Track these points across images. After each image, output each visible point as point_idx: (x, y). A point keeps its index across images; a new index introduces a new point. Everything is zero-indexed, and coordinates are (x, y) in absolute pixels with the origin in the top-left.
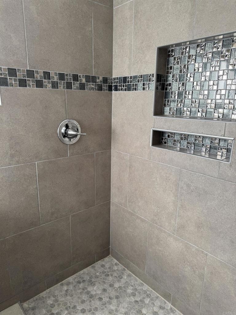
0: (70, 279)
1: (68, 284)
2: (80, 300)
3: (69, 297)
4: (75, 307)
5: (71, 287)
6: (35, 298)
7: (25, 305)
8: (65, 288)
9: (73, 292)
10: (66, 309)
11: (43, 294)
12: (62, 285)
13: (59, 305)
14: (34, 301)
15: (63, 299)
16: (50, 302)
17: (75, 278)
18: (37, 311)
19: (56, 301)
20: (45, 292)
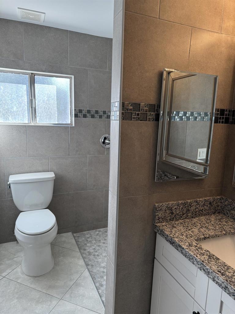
0: (102, 230)
1: (100, 231)
2: (104, 239)
3: (98, 236)
4: (100, 241)
5: (101, 233)
6: (80, 233)
7: (75, 235)
8: (97, 232)
9: (101, 235)
10: (95, 240)
11: (85, 232)
12: (96, 231)
13: (92, 238)
14: (79, 234)
15: (95, 236)
16: (87, 236)
17: (104, 230)
18: (80, 238)
19: (91, 236)
20: (86, 232)
